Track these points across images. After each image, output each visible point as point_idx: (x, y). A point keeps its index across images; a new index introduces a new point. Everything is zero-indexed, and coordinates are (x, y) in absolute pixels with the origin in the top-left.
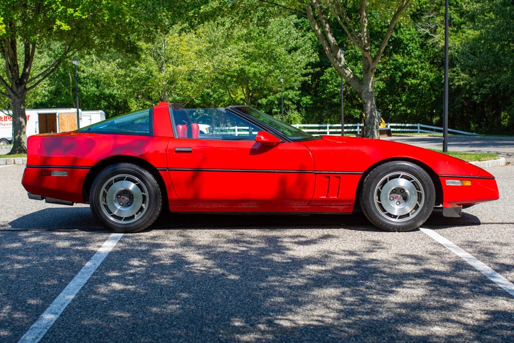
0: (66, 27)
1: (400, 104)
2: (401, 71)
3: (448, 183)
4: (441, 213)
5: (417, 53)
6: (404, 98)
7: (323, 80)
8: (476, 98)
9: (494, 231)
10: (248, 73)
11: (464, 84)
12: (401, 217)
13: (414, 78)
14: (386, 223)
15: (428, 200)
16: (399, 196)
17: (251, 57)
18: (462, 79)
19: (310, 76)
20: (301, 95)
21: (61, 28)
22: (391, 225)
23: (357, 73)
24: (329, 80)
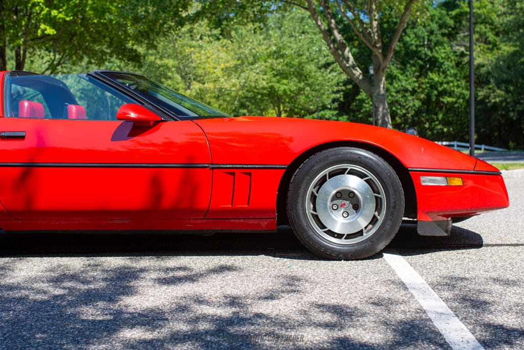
0: (50, 31)
1: (437, 123)
2: (437, 89)
3: (424, 182)
4: (415, 229)
5: (452, 71)
6: (440, 116)
7: (360, 100)
8: (512, 114)
9: (501, 258)
10: (278, 91)
11: (500, 101)
12: (349, 236)
13: (450, 96)
14: (325, 246)
15: (392, 210)
16: (347, 202)
17: (282, 75)
18: (497, 96)
19: (342, 93)
20: (339, 115)
21: (46, 32)
22: (333, 250)
23: (393, 92)
24: (365, 100)
